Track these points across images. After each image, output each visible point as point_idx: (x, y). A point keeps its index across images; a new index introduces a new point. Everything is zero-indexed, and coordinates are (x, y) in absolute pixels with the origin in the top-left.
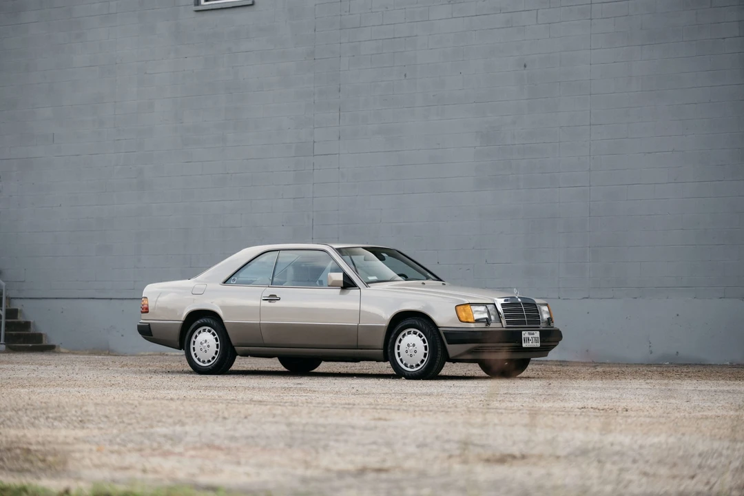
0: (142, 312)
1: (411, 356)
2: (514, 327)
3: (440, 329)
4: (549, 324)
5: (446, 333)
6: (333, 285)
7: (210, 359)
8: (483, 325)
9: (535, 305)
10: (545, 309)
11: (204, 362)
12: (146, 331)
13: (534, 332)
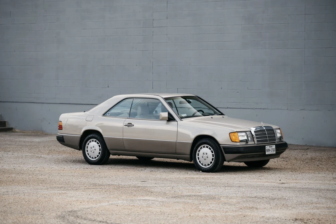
0: (59, 129)
1: (205, 160)
2: (261, 144)
3: (221, 145)
4: (281, 140)
5: (224, 148)
6: (163, 119)
7: (96, 156)
8: (244, 143)
9: (273, 130)
10: (279, 131)
11: (92, 158)
12: (61, 140)
13: (272, 146)
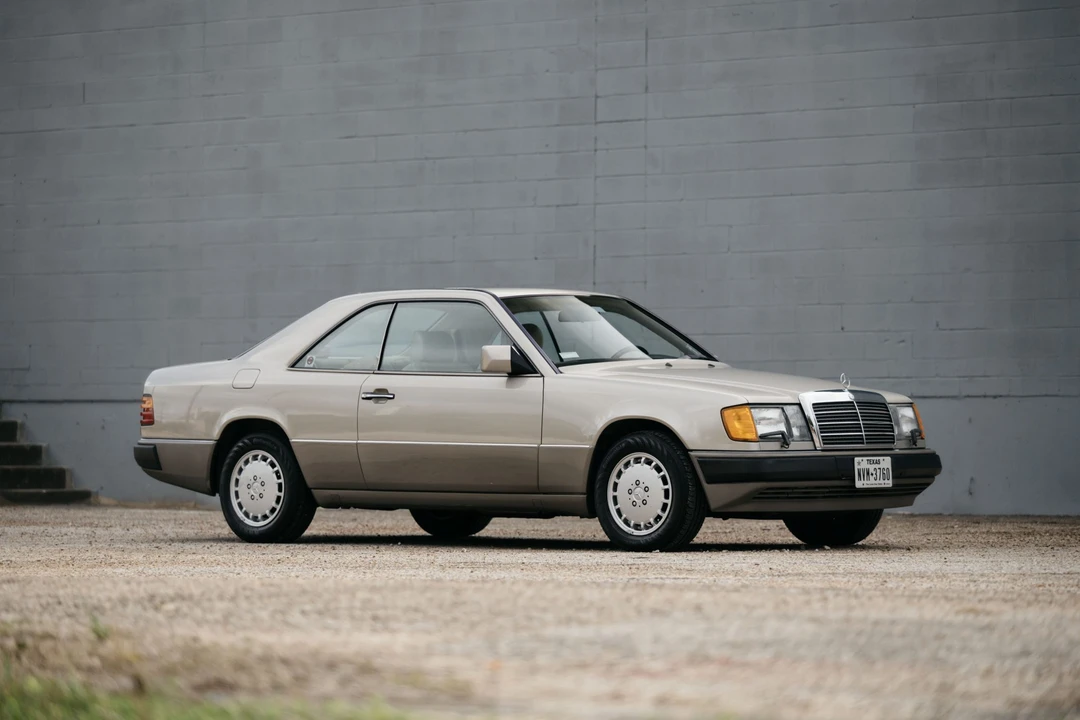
0: (143, 424)
1: (634, 504)
2: (840, 450)
3: (691, 453)
4: (915, 443)
5: (704, 462)
6: (492, 370)
7: (267, 512)
8: (775, 446)
9: (884, 405)
10: (908, 412)
11: (255, 519)
12: (150, 459)
13: (881, 458)
